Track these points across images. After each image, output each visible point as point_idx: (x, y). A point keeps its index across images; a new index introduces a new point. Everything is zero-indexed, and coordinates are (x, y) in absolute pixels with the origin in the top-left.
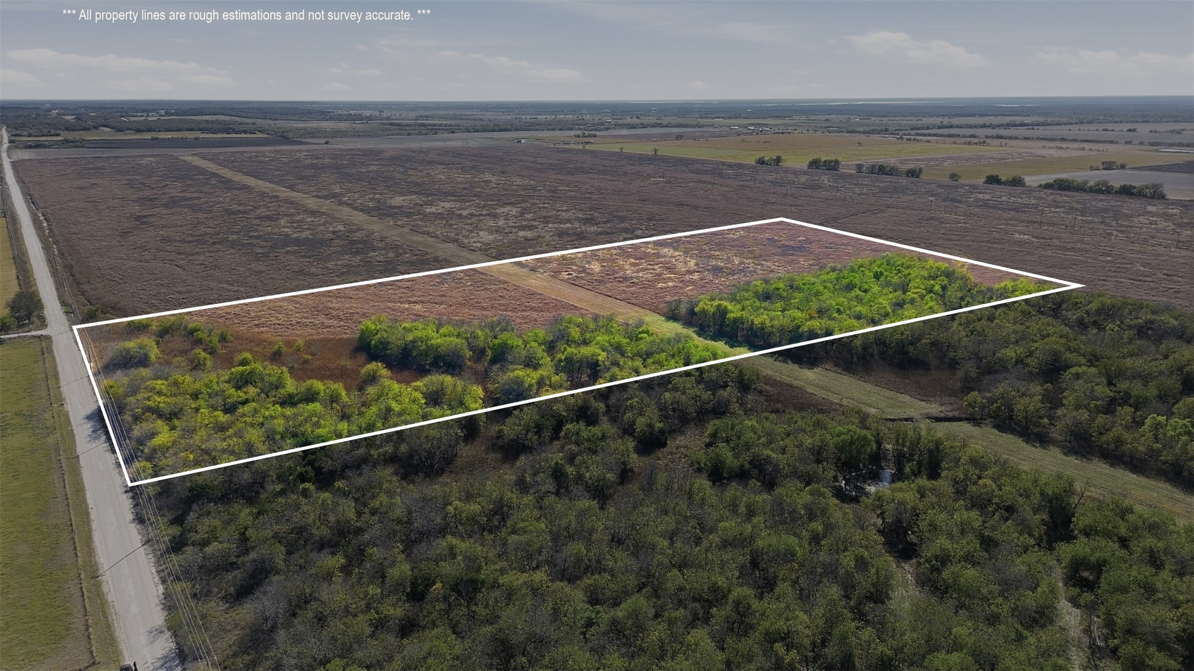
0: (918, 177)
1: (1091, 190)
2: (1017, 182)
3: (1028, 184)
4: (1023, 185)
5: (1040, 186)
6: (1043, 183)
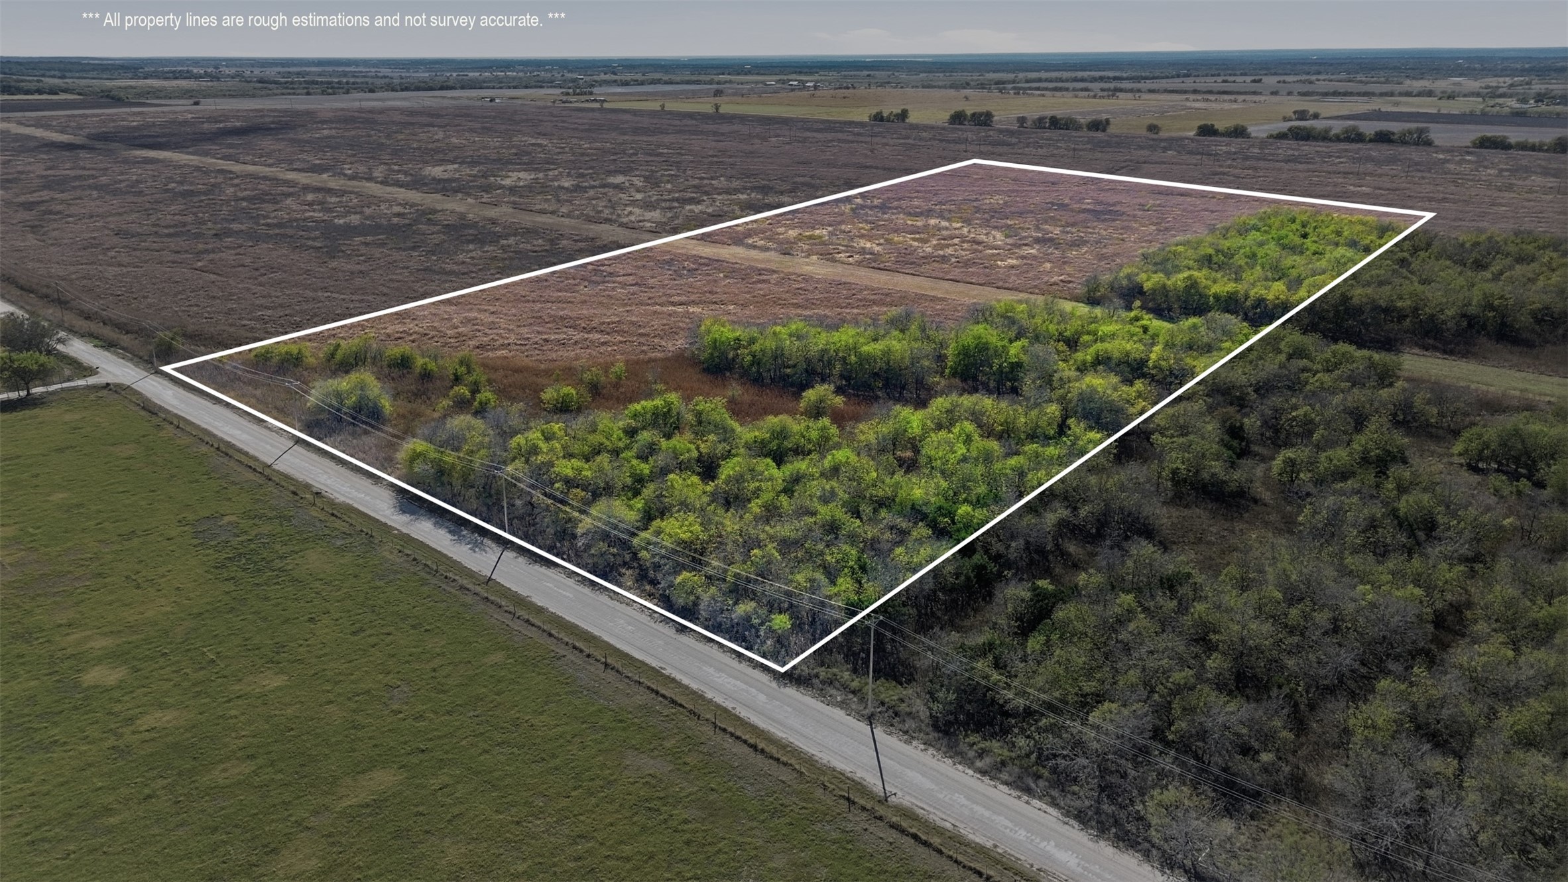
0: (1104, 130)
1: (1338, 139)
2: (1239, 132)
3: (1253, 135)
4: (1248, 136)
5: (1271, 136)
6: (1275, 133)
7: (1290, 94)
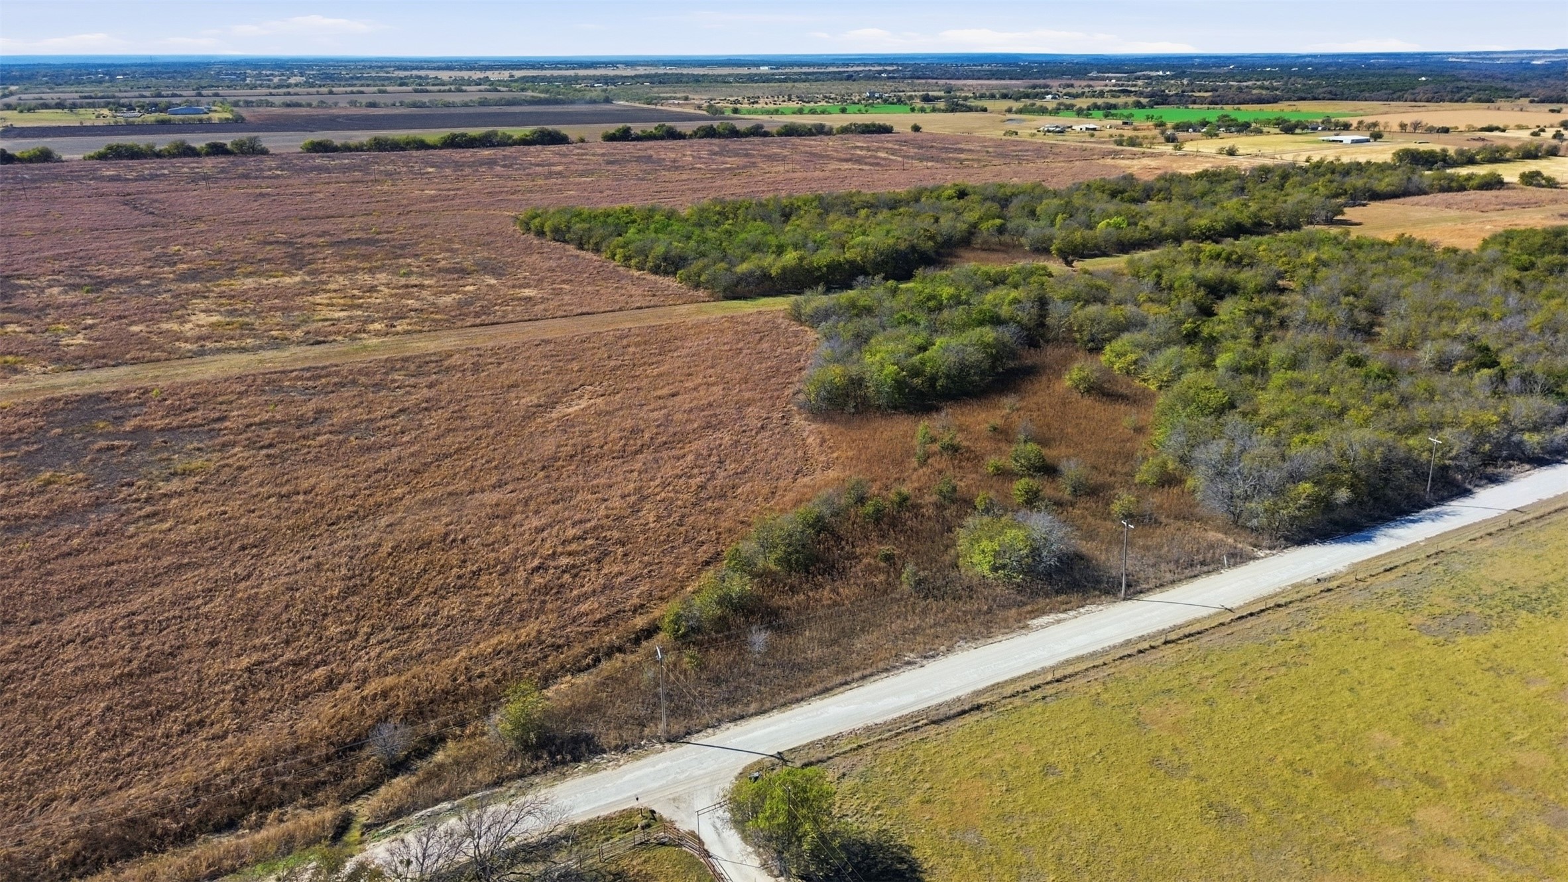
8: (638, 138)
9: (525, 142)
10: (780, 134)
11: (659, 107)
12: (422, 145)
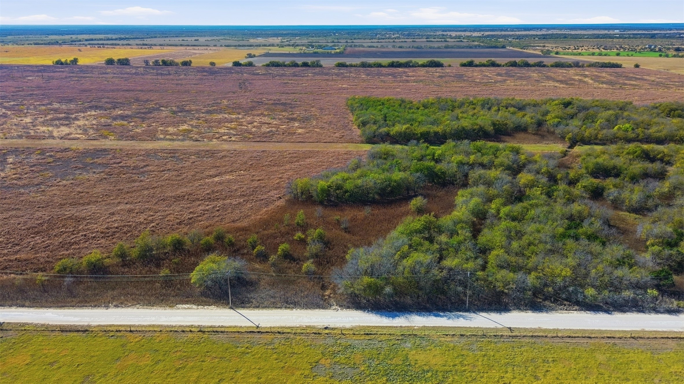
5: (264, 65)
7: (221, 46)
8: (477, 66)
9: (423, 66)
10: (552, 66)
11: (525, 51)
12: (380, 66)
